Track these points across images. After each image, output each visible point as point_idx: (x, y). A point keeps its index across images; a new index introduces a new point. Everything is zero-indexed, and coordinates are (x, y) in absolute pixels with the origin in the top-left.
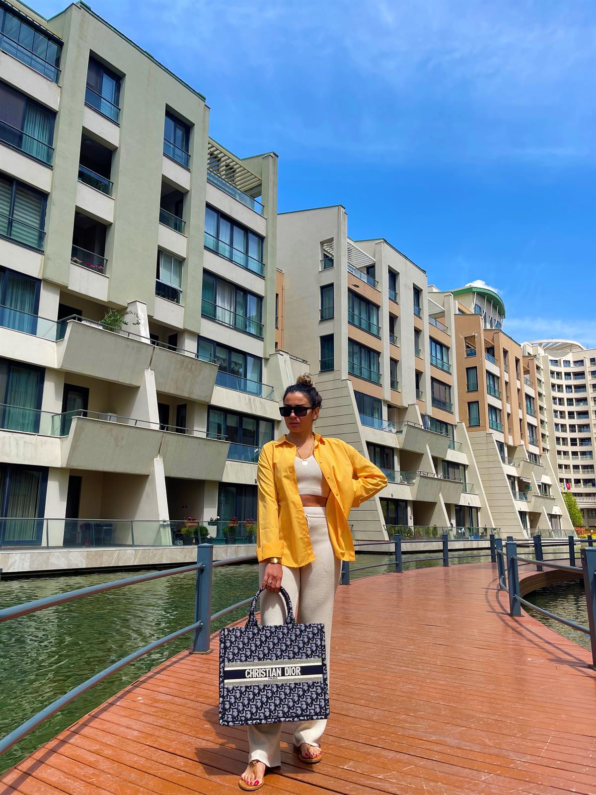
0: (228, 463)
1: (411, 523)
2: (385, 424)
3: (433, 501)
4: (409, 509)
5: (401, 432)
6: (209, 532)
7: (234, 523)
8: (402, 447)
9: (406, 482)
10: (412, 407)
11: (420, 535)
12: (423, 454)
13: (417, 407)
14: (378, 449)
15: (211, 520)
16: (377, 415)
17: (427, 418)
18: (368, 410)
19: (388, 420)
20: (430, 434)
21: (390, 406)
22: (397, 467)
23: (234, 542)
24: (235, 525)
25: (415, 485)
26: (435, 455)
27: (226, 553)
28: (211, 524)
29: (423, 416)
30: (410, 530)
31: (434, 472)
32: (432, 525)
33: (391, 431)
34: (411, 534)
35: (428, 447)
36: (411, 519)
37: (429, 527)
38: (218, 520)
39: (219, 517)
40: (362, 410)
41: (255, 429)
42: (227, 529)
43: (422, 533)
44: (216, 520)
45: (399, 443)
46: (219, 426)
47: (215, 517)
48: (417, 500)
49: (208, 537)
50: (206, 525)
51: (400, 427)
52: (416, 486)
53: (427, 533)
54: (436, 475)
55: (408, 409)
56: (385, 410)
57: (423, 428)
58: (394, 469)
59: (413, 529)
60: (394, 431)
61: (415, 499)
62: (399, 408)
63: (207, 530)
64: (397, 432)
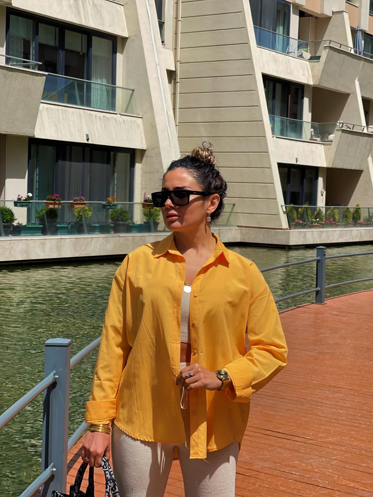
0: (43, 107)
1: (321, 201)
2: (294, 44)
3: (357, 169)
4: (321, 181)
5: (319, 58)
6: (16, 216)
7: (55, 204)
8: (317, 84)
9: (319, 139)
10: (337, 15)
11: (334, 219)
12: (349, 94)
13: (346, 15)
14: (279, 87)
15: (19, 199)
16: (281, 28)
17: (359, 35)
18: (267, 22)
19: (299, 38)
20: (362, 62)
21: (302, 14)
22: (307, 116)
23: (55, 231)
24: (56, 206)
25: (333, 143)
26: (367, 96)
27: (43, 248)
28: (19, 204)
29: (354, 31)
30: (320, 213)
31: (364, 123)
32: (352, 205)
33: (301, 56)
34: (321, 219)
35: (357, 83)
36: (322, 195)
37: (348, 209)
38: (29, 198)
39: (30, 195)
40: (259, 21)
41: (85, 51)
42: (44, 212)
43: (337, 217)
44: (26, 200)
45: (313, 76)
46: (27, 44)
47: (24, 194)
48: (333, 167)
49: (15, 223)
50: (10, 206)
51: (316, 51)
52: (334, 145)
53: (345, 216)
54: (366, 128)
55: (332, 19)
56: (294, 19)
57: (352, 52)
58: (301, 118)
59: (324, 210)
60: (307, 55)
61: (330, 166)
62: (316, 18)
63: (12, 214)
64: (311, 58)
